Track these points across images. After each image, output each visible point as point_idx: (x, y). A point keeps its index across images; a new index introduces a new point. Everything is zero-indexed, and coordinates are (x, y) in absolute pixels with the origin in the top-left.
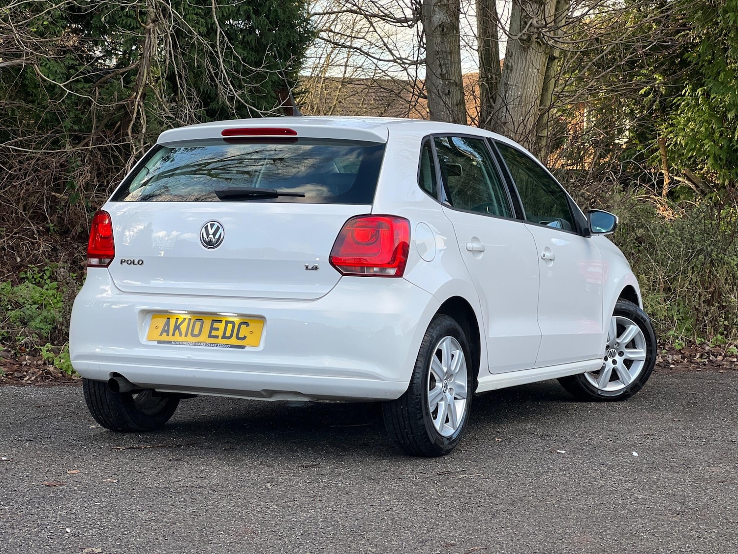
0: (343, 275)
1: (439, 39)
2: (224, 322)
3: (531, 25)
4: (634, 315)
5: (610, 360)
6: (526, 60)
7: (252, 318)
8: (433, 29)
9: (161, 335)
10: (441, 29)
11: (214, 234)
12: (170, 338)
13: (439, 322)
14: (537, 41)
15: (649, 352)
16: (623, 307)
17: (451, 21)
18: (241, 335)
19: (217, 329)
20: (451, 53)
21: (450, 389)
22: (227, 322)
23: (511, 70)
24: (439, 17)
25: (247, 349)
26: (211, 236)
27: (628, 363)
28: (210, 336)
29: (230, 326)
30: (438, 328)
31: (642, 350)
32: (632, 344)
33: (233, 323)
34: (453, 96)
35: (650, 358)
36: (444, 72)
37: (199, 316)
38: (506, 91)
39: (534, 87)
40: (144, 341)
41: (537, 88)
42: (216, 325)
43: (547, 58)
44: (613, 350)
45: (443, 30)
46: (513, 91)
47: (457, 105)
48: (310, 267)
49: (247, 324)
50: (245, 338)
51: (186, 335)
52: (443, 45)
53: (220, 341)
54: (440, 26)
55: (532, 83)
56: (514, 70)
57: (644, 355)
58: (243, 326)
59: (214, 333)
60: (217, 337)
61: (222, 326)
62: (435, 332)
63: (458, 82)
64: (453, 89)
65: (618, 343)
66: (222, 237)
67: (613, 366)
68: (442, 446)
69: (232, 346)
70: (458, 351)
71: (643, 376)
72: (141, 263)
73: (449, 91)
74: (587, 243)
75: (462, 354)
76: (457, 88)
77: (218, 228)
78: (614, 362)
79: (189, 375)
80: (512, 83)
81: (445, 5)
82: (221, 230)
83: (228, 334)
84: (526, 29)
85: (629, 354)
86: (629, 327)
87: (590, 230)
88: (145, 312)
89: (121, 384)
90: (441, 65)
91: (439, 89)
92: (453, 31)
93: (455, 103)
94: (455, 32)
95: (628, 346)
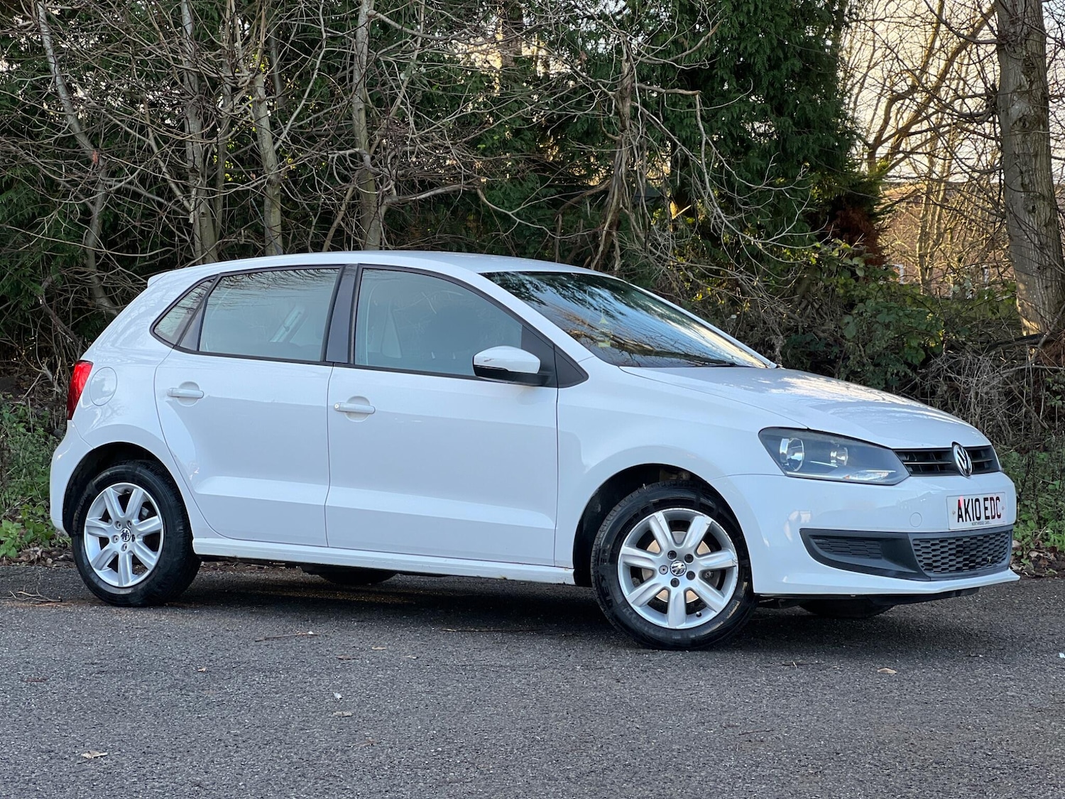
1: (1020, 138)
8: (1011, 124)
10: (1021, 124)
17: (1035, 112)
20: (1036, 156)
24: (1019, 108)
34: (1039, 213)
36: (1027, 181)
45: (1024, 124)
47: (1045, 226)
52: (1025, 146)
54: (1020, 120)
63: (1046, 193)
64: (1040, 205)
73: (1034, 207)
76: (1046, 203)
81: (1027, 92)
90: (1021, 173)
91: (1020, 204)
92: (1039, 126)
93: (1043, 223)
94: (1041, 127)
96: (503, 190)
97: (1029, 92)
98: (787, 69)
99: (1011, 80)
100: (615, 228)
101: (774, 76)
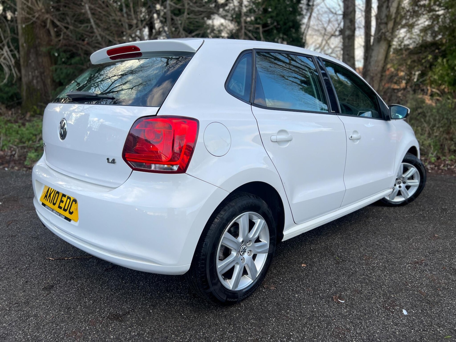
0: (134, 169)
4: (414, 162)
5: (397, 186)
9: (44, 199)
11: (64, 129)
12: (46, 203)
15: (421, 182)
19: (63, 202)
21: (250, 250)
22: (68, 198)
25: (72, 222)
27: (408, 187)
29: (69, 200)
30: (231, 209)
31: (417, 181)
32: (412, 178)
35: (422, 185)
36: (349, 53)
38: (371, 59)
40: (39, 200)
42: (63, 199)
44: (400, 181)
45: (349, 37)
48: (110, 161)
50: (73, 212)
51: (51, 203)
52: (349, 43)
53: (61, 211)
55: (381, 55)
57: (418, 184)
58: (74, 203)
59: (61, 205)
60: (62, 208)
65: (403, 177)
67: (399, 189)
69: (65, 218)
70: (259, 220)
71: (417, 194)
74: (388, 124)
77: (65, 124)
78: (400, 187)
81: (350, 28)
82: (66, 126)
85: (409, 183)
86: (410, 169)
87: (390, 117)
94: (353, 38)
95: (409, 179)
99: (346, 26)
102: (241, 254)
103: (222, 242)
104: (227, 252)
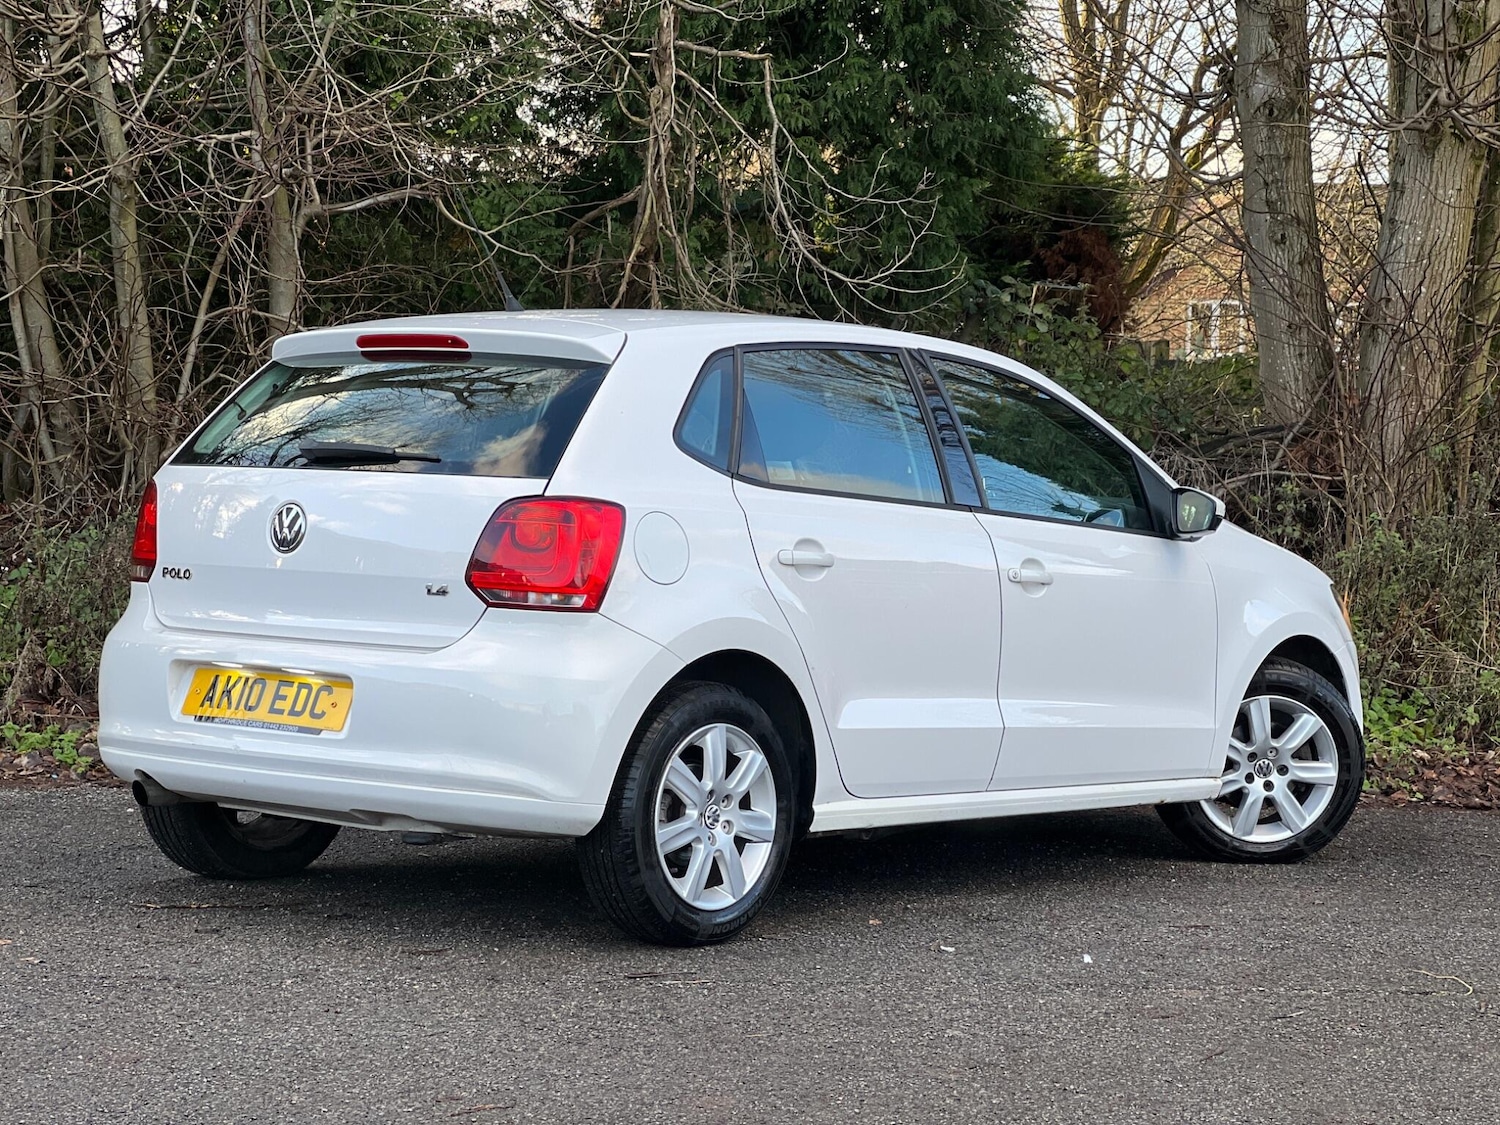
0: (489, 605)
1: (1264, 132)
2: (296, 685)
3: (1436, 102)
4: (1309, 696)
5: (1259, 782)
6: (1432, 172)
7: (339, 680)
8: (1252, 111)
9: (202, 705)
10: (1267, 111)
11: (290, 527)
12: (215, 712)
13: (693, 697)
14: (1453, 134)
15: (1343, 768)
16: (1283, 679)
17: (1287, 94)
18: (317, 711)
19: (284, 698)
20: (1288, 158)
21: (728, 822)
22: (302, 685)
23: (1402, 192)
24: (1263, 87)
25: (323, 735)
26: (286, 530)
27: (1300, 789)
28: (272, 710)
29: (304, 692)
30: (688, 707)
31: (1330, 765)
33: (308, 686)
34: (1291, 245)
35: (1347, 781)
36: (1273, 197)
37: (265, 673)
38: (1392, 235)
39: (1450, 226)
40: (176, 714)
41: (1457, 227)
42: (284, 691)
43: (1478, 167)
44: (1267, 762)
45: (1271, 112)
46: (1405, 234)
47: (1301, 263)
48: (434, 591)
49: (330, 693)
50: (323, 713)
51: (237, 708)
52: (1273, 146)
53: (285, 719)
54: (1265, 104)
55: (1444, 219)
56: (1407, 192)
57: (1334, 774)
58: (324, 694)
59: (279, 705)
60: (281, 712)
61: (291, 692)
62: (679, 714)
63: (1302, 215)
64: (1292, 232)
65: (1275, 748)
66: (303, 530)
67: (1267, 793)
68: (694, 928)
69: (302, 730)
70: (752, 752)
71: (1332, 816)
72: (187, 575)
73: (1283, 236)
75: (761, 757)
76: (1302, 229)
77: (297, 516)
78: (1268, 786)
79: (239, 780)
80: (1403, 218)
81: (1275, 63)
82: (300, 521)
83: (298, 708)
84: (1424, 110)
85: (1303, 771)
86: (1300, 717)
87: (1174, 526)
88: (185, 664)
89: (151, 792)
90: (1266, 184)
91: (1264, 231)
92: (1293, 114)
93: (1297, 260)
94: (1297, 116)
95: (1298, 755)
96: (489, 198)
97: (1278, 64)
98: (932, 23)
99: (1253, 46)
100: (652, 257)
101: (913, 33)
102: (708, 822)
103: (667, 779)
104: (675, 809)
